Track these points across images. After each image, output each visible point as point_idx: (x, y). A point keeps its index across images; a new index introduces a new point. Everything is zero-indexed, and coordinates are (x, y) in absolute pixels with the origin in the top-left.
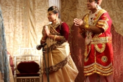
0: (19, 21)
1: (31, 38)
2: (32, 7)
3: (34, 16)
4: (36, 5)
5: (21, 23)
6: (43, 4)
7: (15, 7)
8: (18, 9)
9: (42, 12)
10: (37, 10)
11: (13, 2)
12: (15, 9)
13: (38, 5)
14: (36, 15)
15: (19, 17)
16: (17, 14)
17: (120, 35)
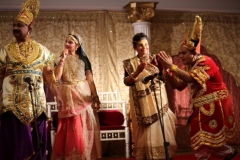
0: (95, 57)
1: (112, 79)
2: (111, 38)
3: (114, 49)
4: (117, 34)
5: (97, 59)
6: (126, 33)
7: (90, 37)
8: (93, 40)
9: (125, 45)
10: (119, 42)
11: (87, 32)
12: (90, 41)
13: (120, 35)
14: (118, 48)
15: (95, 52)
16: (92, 47)
17: (229, 74)
